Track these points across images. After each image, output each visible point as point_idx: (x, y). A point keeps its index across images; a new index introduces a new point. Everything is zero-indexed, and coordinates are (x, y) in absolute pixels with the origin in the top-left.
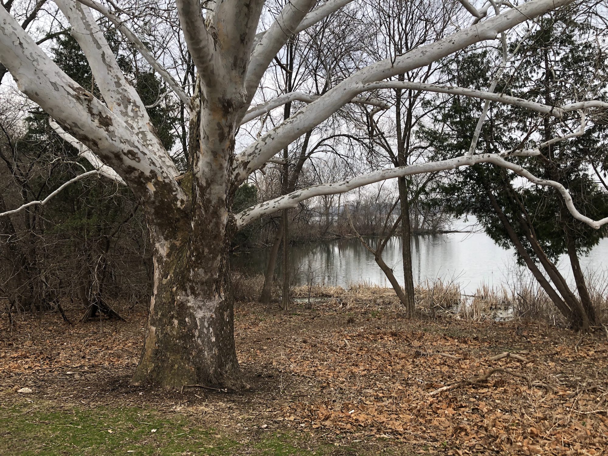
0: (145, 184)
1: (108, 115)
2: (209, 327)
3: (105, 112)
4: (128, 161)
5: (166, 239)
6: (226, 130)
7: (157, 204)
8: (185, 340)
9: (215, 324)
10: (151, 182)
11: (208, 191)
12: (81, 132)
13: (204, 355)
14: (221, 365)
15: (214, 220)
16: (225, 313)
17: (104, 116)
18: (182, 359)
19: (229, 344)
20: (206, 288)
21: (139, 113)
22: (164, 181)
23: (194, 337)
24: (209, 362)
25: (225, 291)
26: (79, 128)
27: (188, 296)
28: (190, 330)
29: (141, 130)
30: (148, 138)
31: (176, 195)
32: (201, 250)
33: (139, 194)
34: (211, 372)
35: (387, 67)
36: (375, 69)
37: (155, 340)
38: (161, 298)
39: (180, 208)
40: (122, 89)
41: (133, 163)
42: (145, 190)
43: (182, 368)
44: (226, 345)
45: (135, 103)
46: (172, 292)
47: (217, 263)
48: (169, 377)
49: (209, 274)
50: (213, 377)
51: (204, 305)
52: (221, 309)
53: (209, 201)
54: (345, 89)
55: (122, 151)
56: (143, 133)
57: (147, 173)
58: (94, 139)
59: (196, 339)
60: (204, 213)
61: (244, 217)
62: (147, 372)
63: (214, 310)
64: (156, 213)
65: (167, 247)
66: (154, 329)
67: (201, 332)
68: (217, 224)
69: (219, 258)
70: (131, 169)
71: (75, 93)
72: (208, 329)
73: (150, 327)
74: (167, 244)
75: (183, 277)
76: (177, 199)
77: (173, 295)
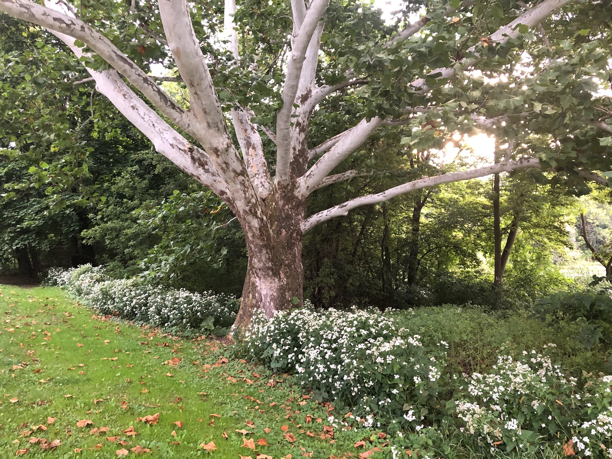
1: (205, 159)
2: (270, 301)
9: (276, 300)
16: (287, 294)
17: (202, 160)
25: (288, 278)
27: (256, 278)
28: (258, 302)
52: (282, 290)
61: (306, 223)
63: (275, 290)
67: (264, 305)
77: (250, 278)
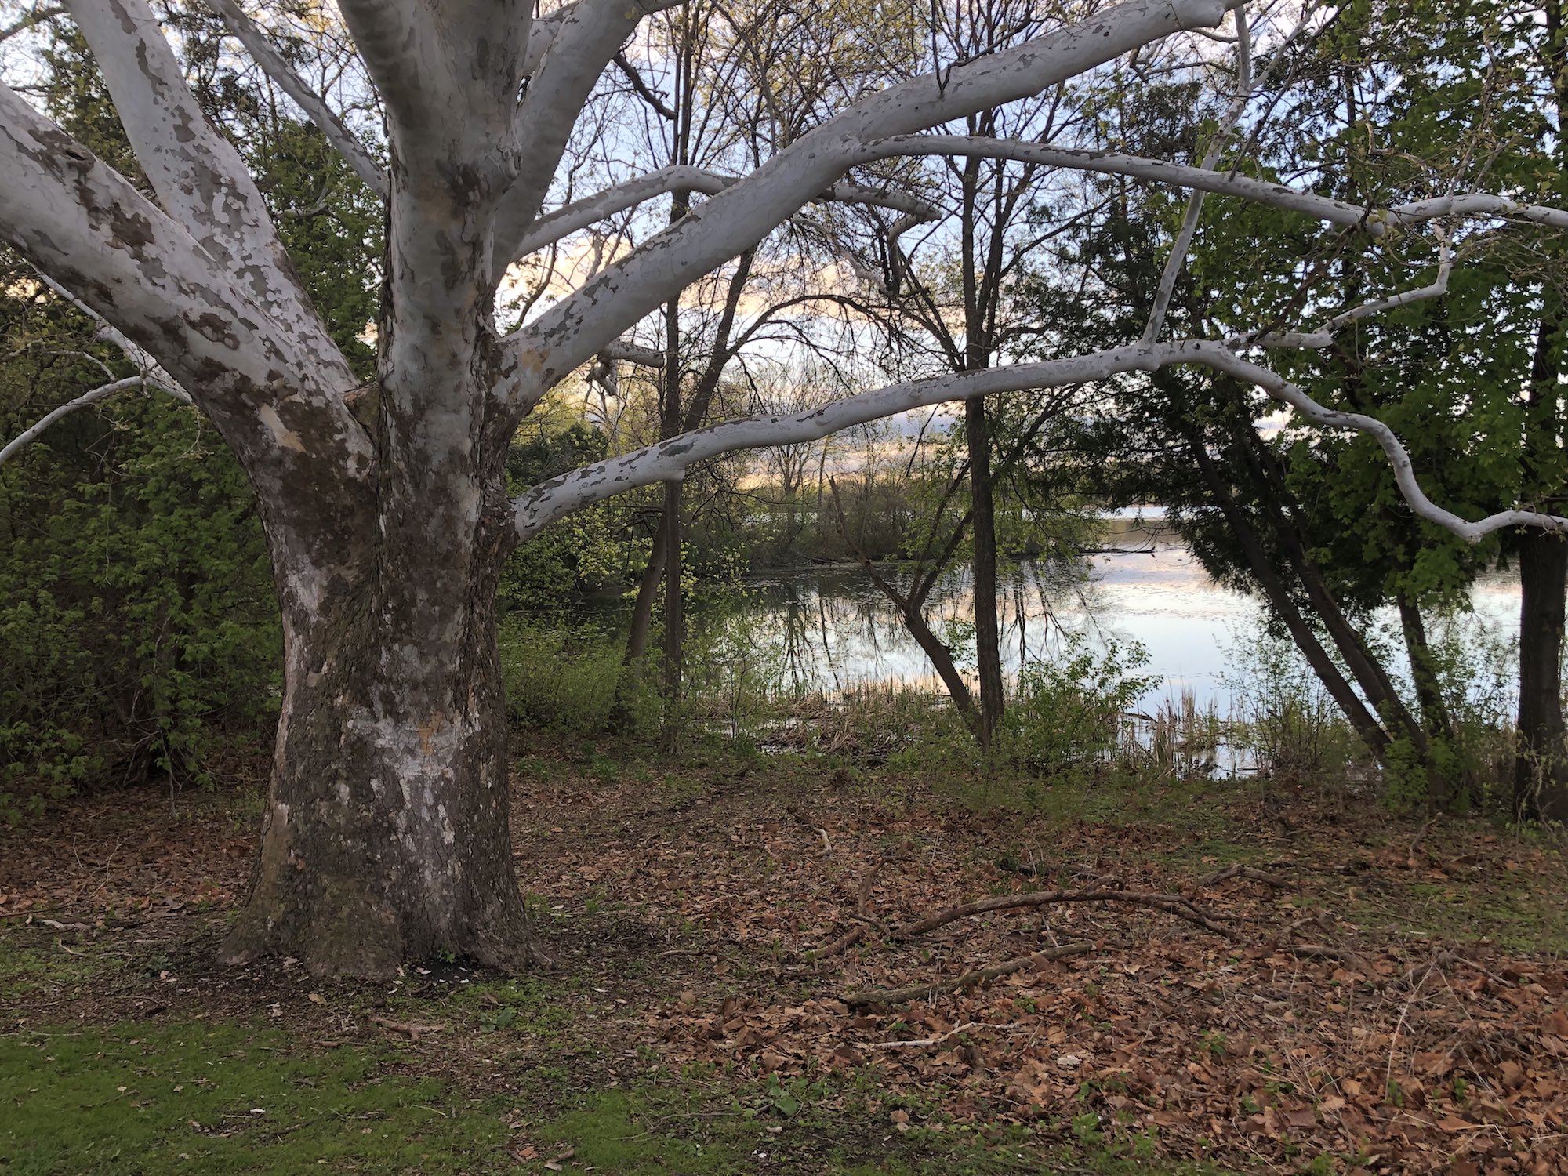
0: (252, 409)
1: (143, 214)
2: (436, 805)
3: (131, 205)
4: (202, 345)
5: (316, 563)
6: (464, 254)
7: (290, 466)
8: (370, 839)
9: (453, 796)
10: (271, 405)
11: (420, 428)
12: (62, 261)
13: (422, 880)
14: (470, 906)
15: (441, 510)
16: (482, 766)
17: (129, 216)
18: (361, 890)
19: (494, 850)
20: (426, 699)
21: (243, 213)
22: (309, 403)
23: (396, 831)
24: (436, 898)
25: (483, 707)
26: (56, 248)
27: (377, 720)
28: (382, 812)
29: (249, 262)
30: (271, 286)
31: (344, 441)
32: (407, 596)
33: (239, 437)
34: (443, 924)
35: (926, 99)
36: (893, 102)
37: (288, 838)
38: (303, 724)
39: (354, 479)
40: (198, 148)
41: (217, 352)
42: (255, 428)
43: (361, 916)
44: (485, 853)
45: (232, 186)
46: (332, 708)
47: (453, 631)
48: (322, 938)
49: (433, 661)
50: (447, 937)
51: (420, 744)
52: (471, 755)
53: (424, 457)
54: (812, 156)
55: (186, 315)
56: (256, 270)
57: (260, 381)
58: (101, 280)
59: (400, 835)
60: (410, 491)
61: (536, 503)
62: (265, 927)
63: (450, 759)
64: (288, 491)
65: (321, 586)
66: (284, 808)
67: (414, 818)
68: (449, 523)
69: (460, 615)
70: (212, 369)
71: (39, 147)
72: (433, 809)
73: (273, 803)
74: (321, 577)
75: (362, 669)
76: (346, 455)
77: (336, 718)
